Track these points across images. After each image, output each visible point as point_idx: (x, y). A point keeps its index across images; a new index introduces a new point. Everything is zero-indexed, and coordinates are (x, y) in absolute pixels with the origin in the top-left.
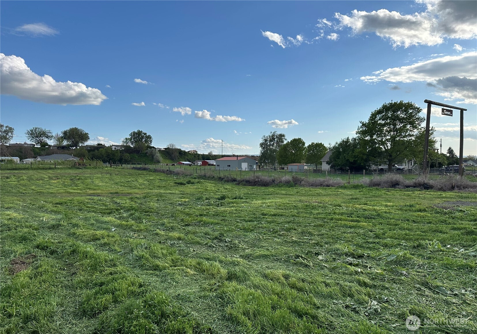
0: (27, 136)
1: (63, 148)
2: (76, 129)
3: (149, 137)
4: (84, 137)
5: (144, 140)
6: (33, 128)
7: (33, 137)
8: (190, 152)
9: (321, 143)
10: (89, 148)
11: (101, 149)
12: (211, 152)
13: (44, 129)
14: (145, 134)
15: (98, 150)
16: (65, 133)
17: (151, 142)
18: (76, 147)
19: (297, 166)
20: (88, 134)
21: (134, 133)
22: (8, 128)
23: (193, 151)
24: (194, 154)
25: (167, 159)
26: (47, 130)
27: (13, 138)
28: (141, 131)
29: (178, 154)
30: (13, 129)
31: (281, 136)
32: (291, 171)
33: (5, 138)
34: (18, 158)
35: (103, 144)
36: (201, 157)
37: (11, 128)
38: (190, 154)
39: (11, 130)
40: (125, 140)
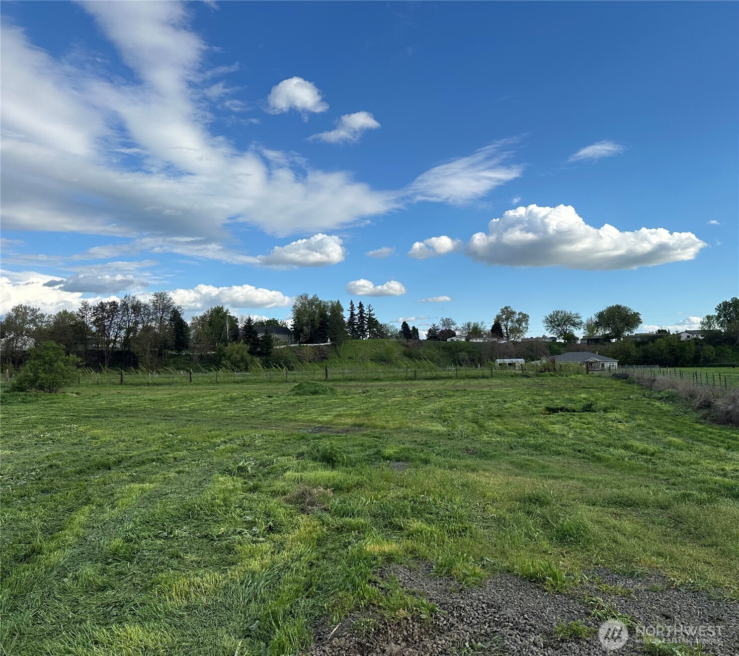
0: (545, 325)
1: (597, 340)
2: (618, 307)
4: (633, 320)
6: (554, 312)
7: (554, 327)
10: (639, 340)
11: (660, 340)
13: (569, 313)
15: (653, 342)
16: (600, 315)
18: (619, 339)
20: (638, 314)
21: (726, 304)
22: (521, 316)
26: (573, 313)
27: (528, 330)
30: (528, 316)
33: (518, 331)
34: (522, 360)
35: (667, 331)
37: (525, 314)
39: (524, 318)
40: (706, 320)
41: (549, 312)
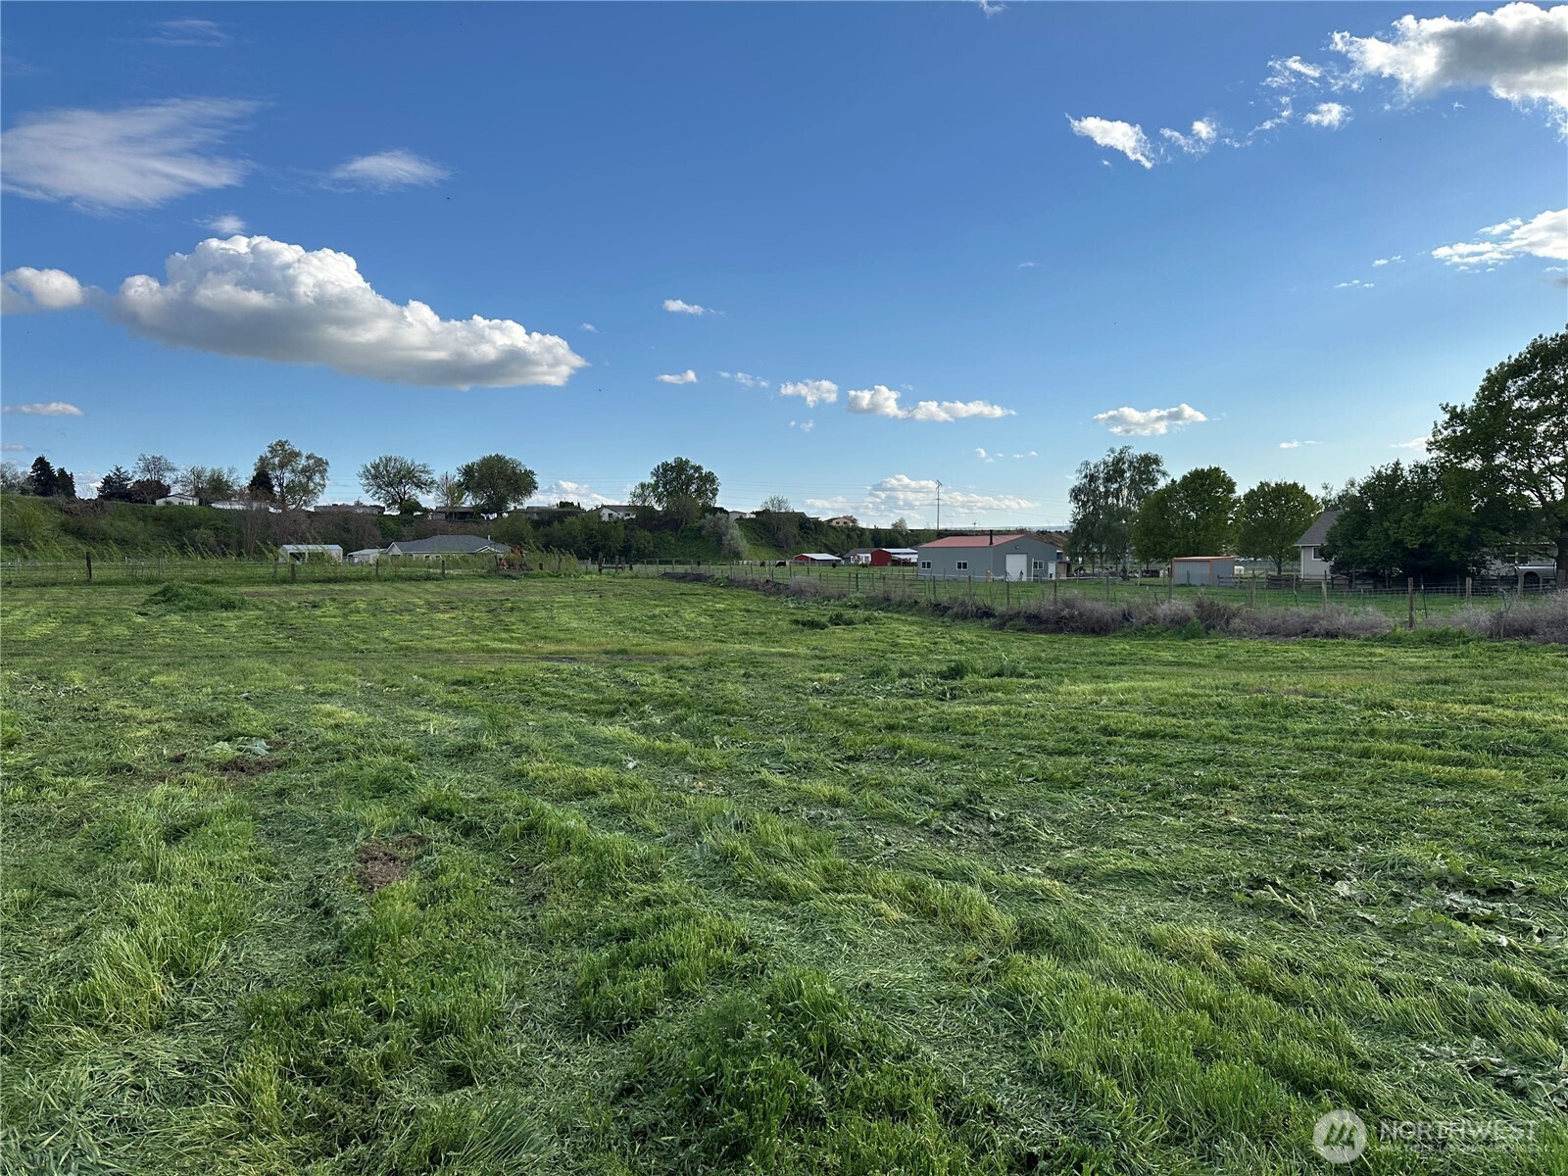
0: (364, 481)
1: (464, 515)
2: (499, 459)
3: (710, 479)
4: (524, 483)
5: (693, 488)
6: (381, 458)
7: (379, 487)
8: (834, 523)
9: (1295, 484)
10: (535, 517)
11: (570, 519)
12: (902, 521)
13: (409, 462)
14: (698, 469)
15: (561, 522)
16: (468, 472)
17: (714, 495)
18: (500, 515)
19: (1208, 564)
20: (532, 473)
21: (665, 465)
22: (311, 461)
23: (845, 517)
24: (848, 529)
25: (762, 545)
26: (417, 463)
27: (326, 490)
28: (687, 462)
29: (795, 531)
30: (327, 463)
31: (1148, 462)
32: (1185, 582)
33: (306, 491)
34: (337, 547)
35: (576, 504)
36: (868, 537)
37: (321, 459)
38: (833, 528)
39: (319, 466)
40: (639, 491)
41: (371, 459)
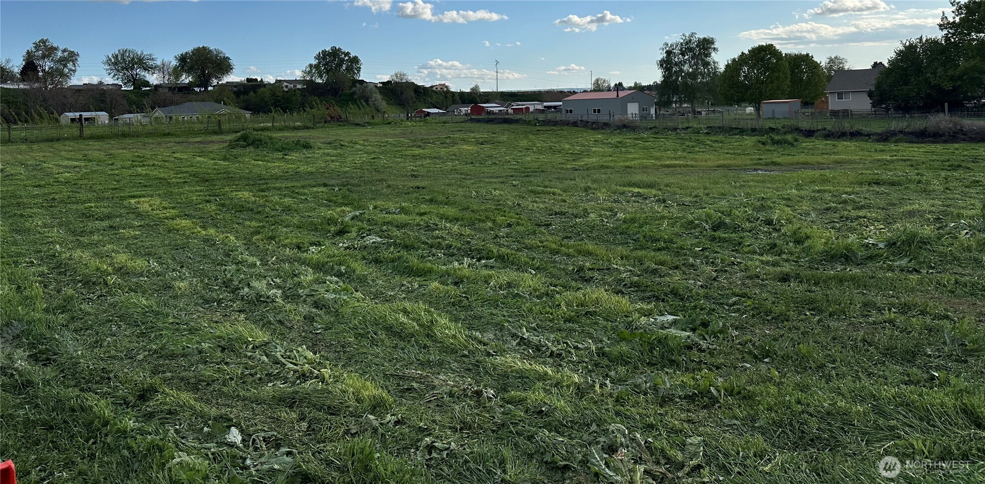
0: (107, 67)
2: (205, 49)
3: (355, 60)
4: (223, 65)
5: (344, 67)
6: (119, 51)
7: (118, 71)
8: (434, 89)
10: (235, 89)
11: (262, 89)
12: (477, 87)
13: (139, 53)
14: (348, 54)
16: (183, 59)
17: (359, 71)
18: (206, 88)
19: (788, 104)
20: (229, 59)
21: (324, 52)
22: (66, 54)
23: (440, 85)
24: (444, 92)
25: (392, 104)
26: (145, 53)
27: (76, 73)
28: (339, 49)
29: (412, 94)
30: (78, 55)
33: (62, 75)
35: (259, 79)
36: (457, 98)
37: (73, 52)
38: (435, 92)
39: (72, 57)
40: (308, 69)
